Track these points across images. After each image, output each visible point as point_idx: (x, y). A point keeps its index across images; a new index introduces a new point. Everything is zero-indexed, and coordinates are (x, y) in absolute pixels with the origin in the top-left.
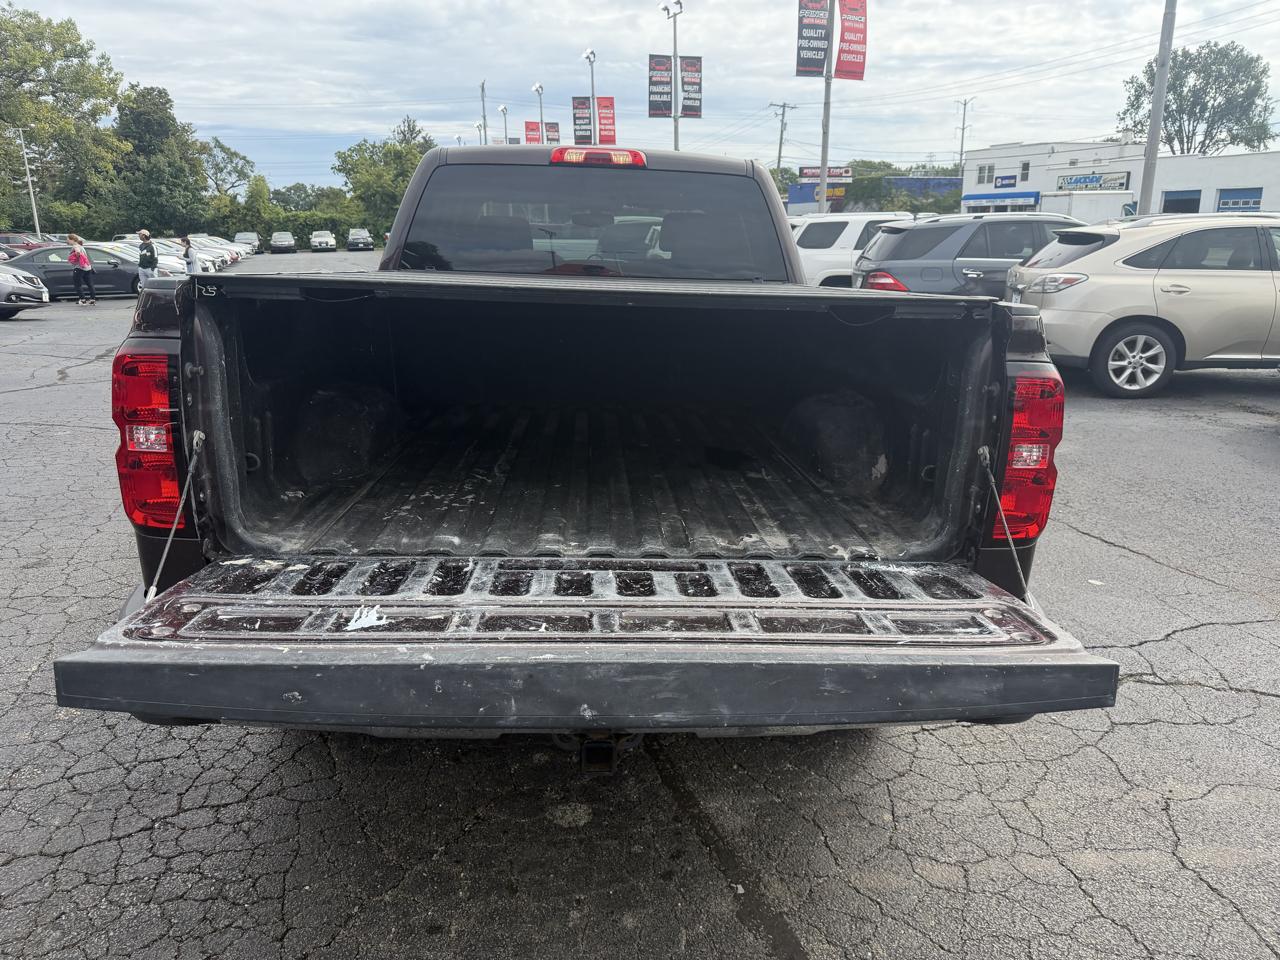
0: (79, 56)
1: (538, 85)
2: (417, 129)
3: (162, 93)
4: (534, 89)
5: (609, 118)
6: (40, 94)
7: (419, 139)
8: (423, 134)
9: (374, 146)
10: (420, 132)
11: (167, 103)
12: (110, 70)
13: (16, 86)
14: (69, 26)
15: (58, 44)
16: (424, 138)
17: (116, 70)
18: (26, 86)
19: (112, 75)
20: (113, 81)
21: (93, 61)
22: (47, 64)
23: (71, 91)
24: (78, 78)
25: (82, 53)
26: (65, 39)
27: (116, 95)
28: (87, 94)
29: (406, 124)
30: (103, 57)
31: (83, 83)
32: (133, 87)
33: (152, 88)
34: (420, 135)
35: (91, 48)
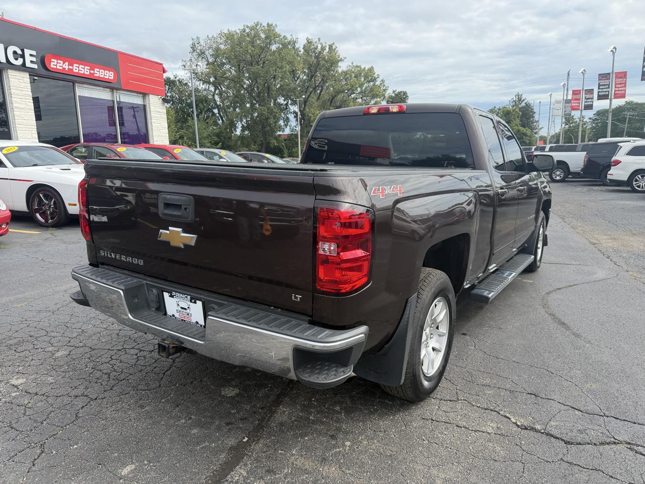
0: (373, 81)
1: (582, 70)
2: (523, 99)
3: (405, 93)
4: (580, 72)
5: (623, 83)
6: (357, 99)
7: (523, 104)
8: (525, 101)
9: (499, 109)
10: (524, 100)
11: (406, 97)
12: (384, 86)
13: (349, 96)
14: (371, 70)
15: (366, 77)
16: (525, 103)
17: (386, 86)
18: (353, 96)
19: (384, 88)
20: (384, 90)
21: (378, 83)
22: (361, 85)
23: (368, 96)
24: (372, 90)
25: (374, 80)
26: (369, 75)
27: (385, 96)
28: (373, 97)
29: (517, 97)
30: (382, 81)
31: (374, 93)
32: (394, 92)
33: (401, 92)
34: (524, 102)
35: (378, 78)
